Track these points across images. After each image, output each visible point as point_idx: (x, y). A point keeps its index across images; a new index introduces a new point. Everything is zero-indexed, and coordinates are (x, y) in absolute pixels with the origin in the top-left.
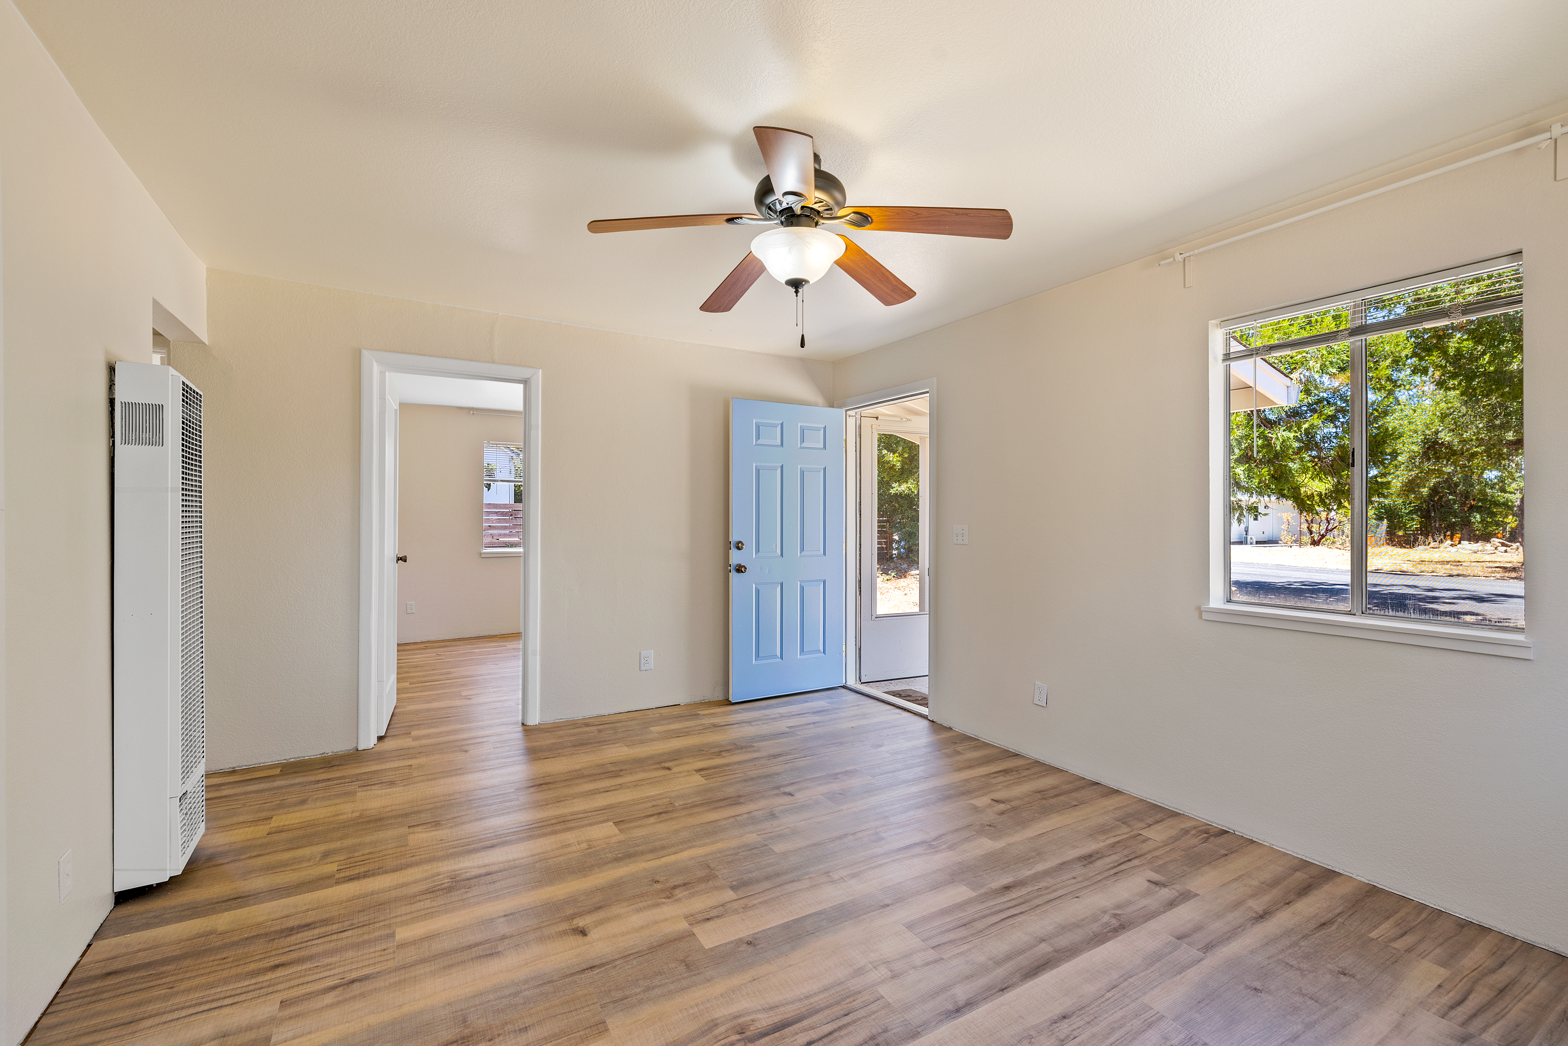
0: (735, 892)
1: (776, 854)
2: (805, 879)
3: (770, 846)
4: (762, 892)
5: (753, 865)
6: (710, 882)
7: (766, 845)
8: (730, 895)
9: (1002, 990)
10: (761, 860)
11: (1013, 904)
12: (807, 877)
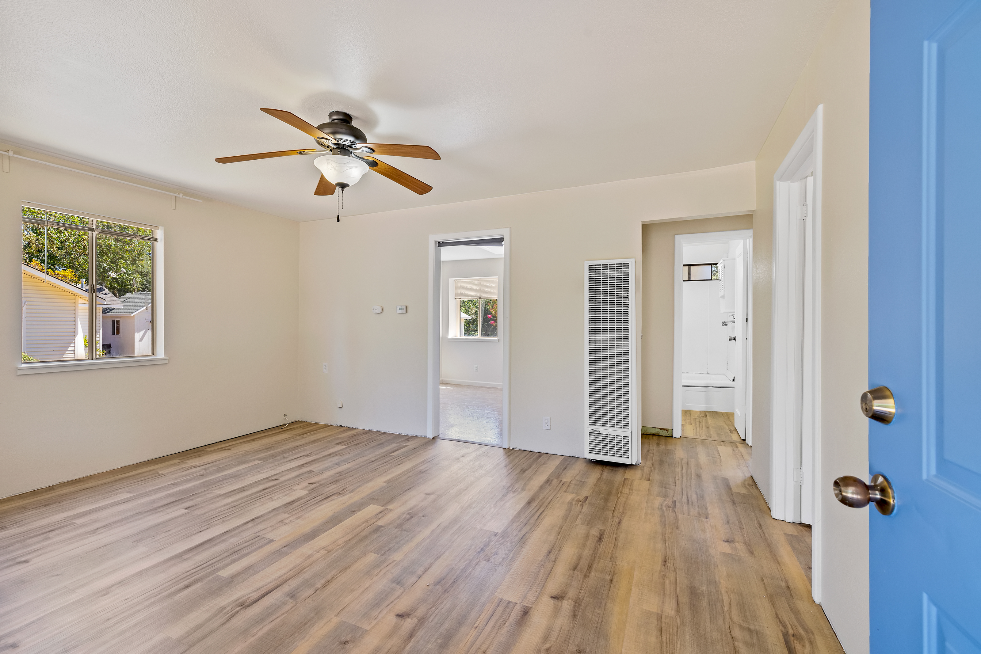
0: (379, 525)
1: (371, 552)
2: (342, 544)
3: (379, 556)
4: (363, 530)
5: (381, 540)
6: (396, 525)
7: (382, 555)
8: (380, 523)
9: (227, 531)
10: (378, 545)
11: (193, 574)
12: (342, 545)
